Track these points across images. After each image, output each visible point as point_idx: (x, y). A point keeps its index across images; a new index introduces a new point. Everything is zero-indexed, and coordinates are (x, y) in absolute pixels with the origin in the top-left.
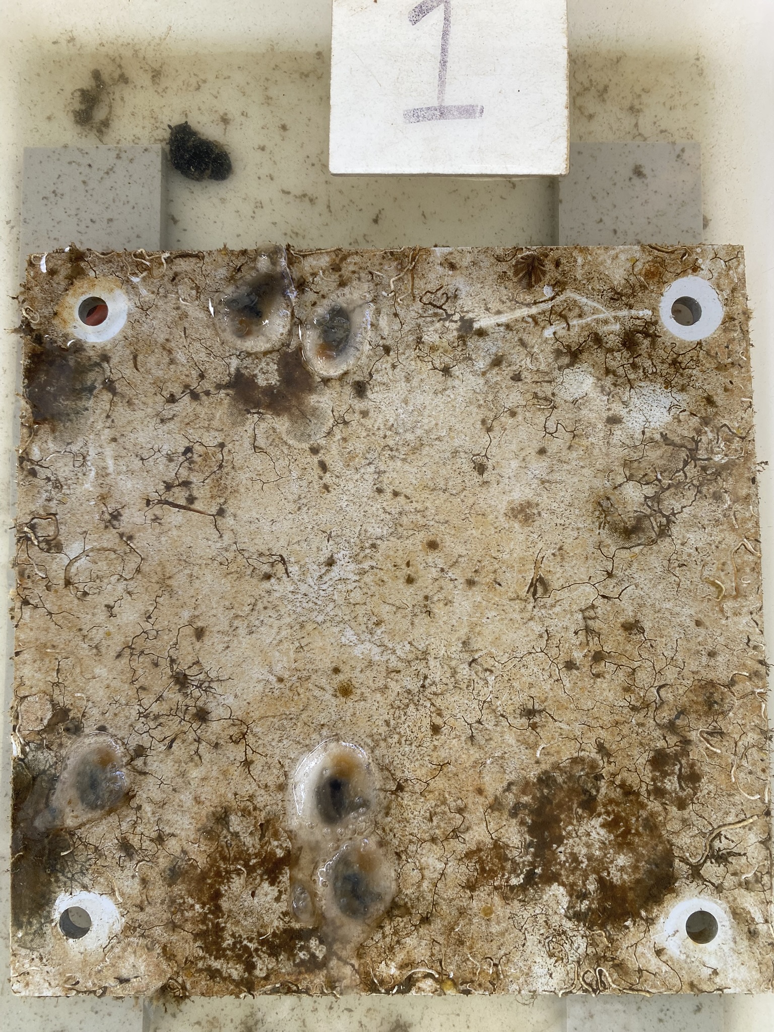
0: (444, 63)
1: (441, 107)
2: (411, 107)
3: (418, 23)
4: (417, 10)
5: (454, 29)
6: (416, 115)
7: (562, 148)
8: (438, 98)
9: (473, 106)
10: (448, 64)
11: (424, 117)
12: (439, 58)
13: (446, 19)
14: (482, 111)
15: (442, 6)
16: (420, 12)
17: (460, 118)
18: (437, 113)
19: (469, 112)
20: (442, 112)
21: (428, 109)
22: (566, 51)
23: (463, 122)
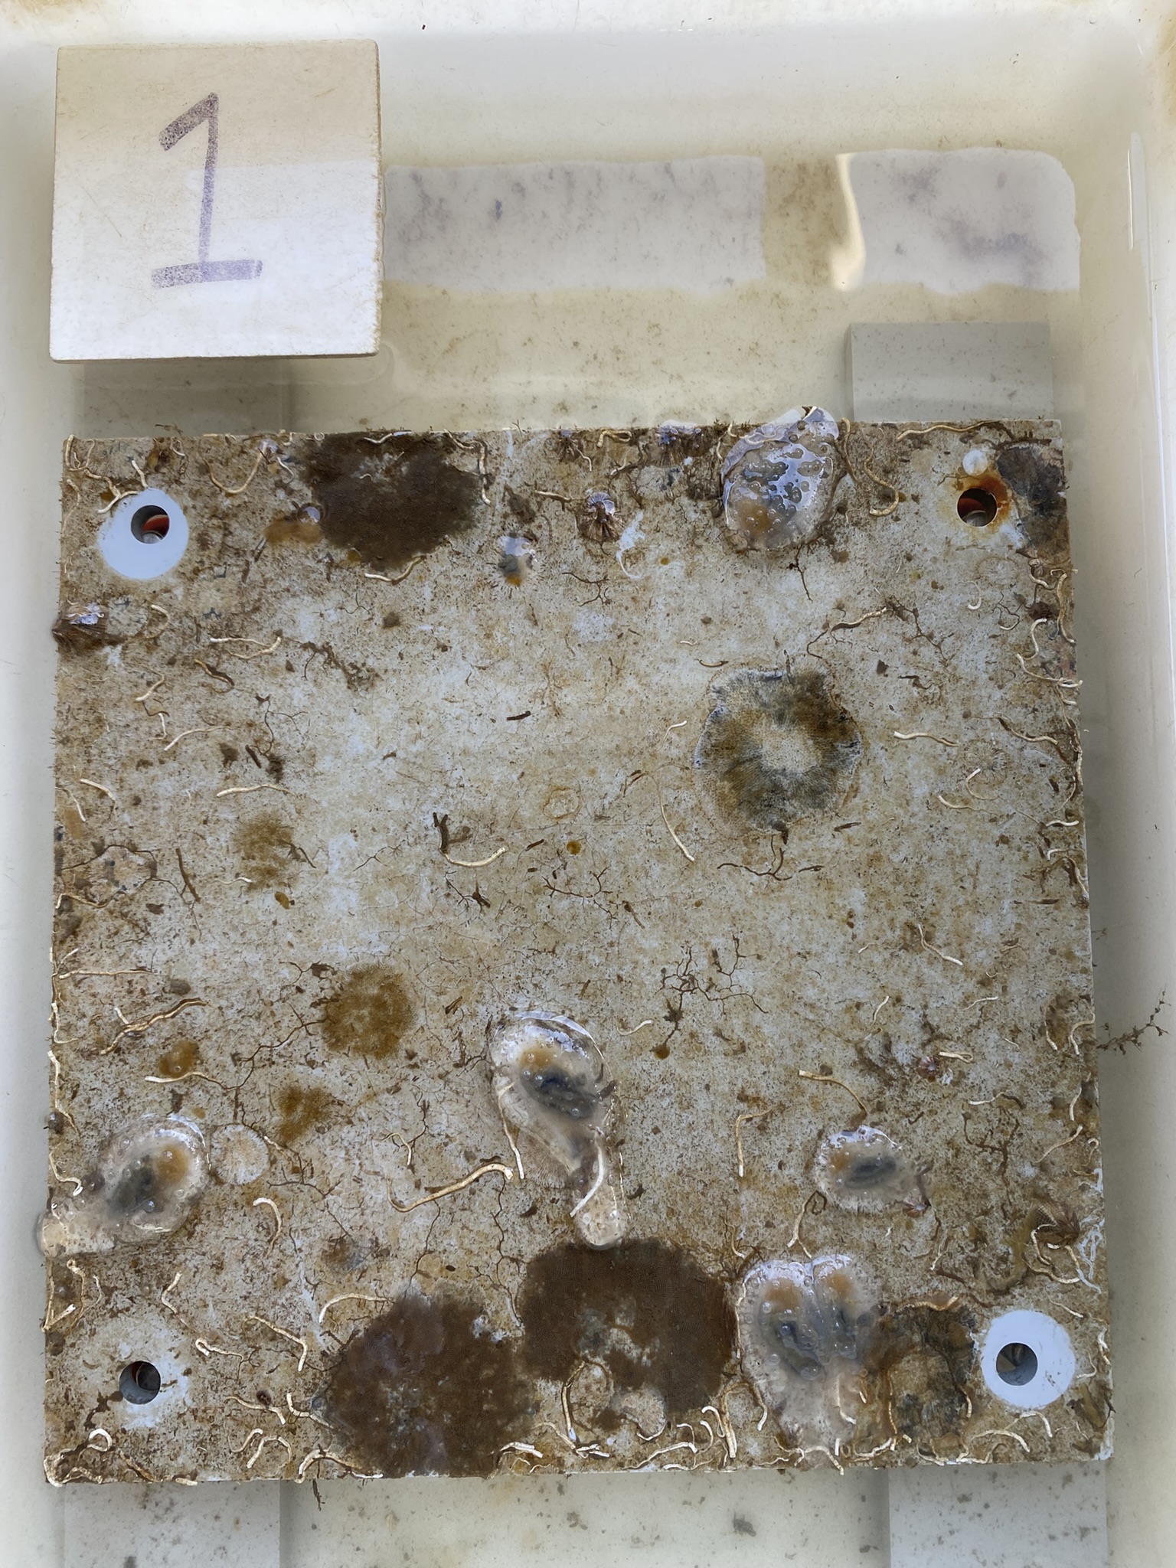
0: (207, 203)
1: (203, 263)
2: (162, 265)
3: (173, 148)
4: (171, 129)
5: (221, 155)
6: (170, 277)
7: (370, 316)
8: (200, 251)
9: (246, 262)
10: (214, 205)
11: (180, 279)
12: (202, 195)
13: (212, 141)
14: (260, 268)
15: (205, 124)
16: (176, 131)
17: (229, 278)
18: (199, 273)
19: (242, 270)
20: (205, 271)
21: (186, 267)
22: (376, 182)
23: (235, 284)
